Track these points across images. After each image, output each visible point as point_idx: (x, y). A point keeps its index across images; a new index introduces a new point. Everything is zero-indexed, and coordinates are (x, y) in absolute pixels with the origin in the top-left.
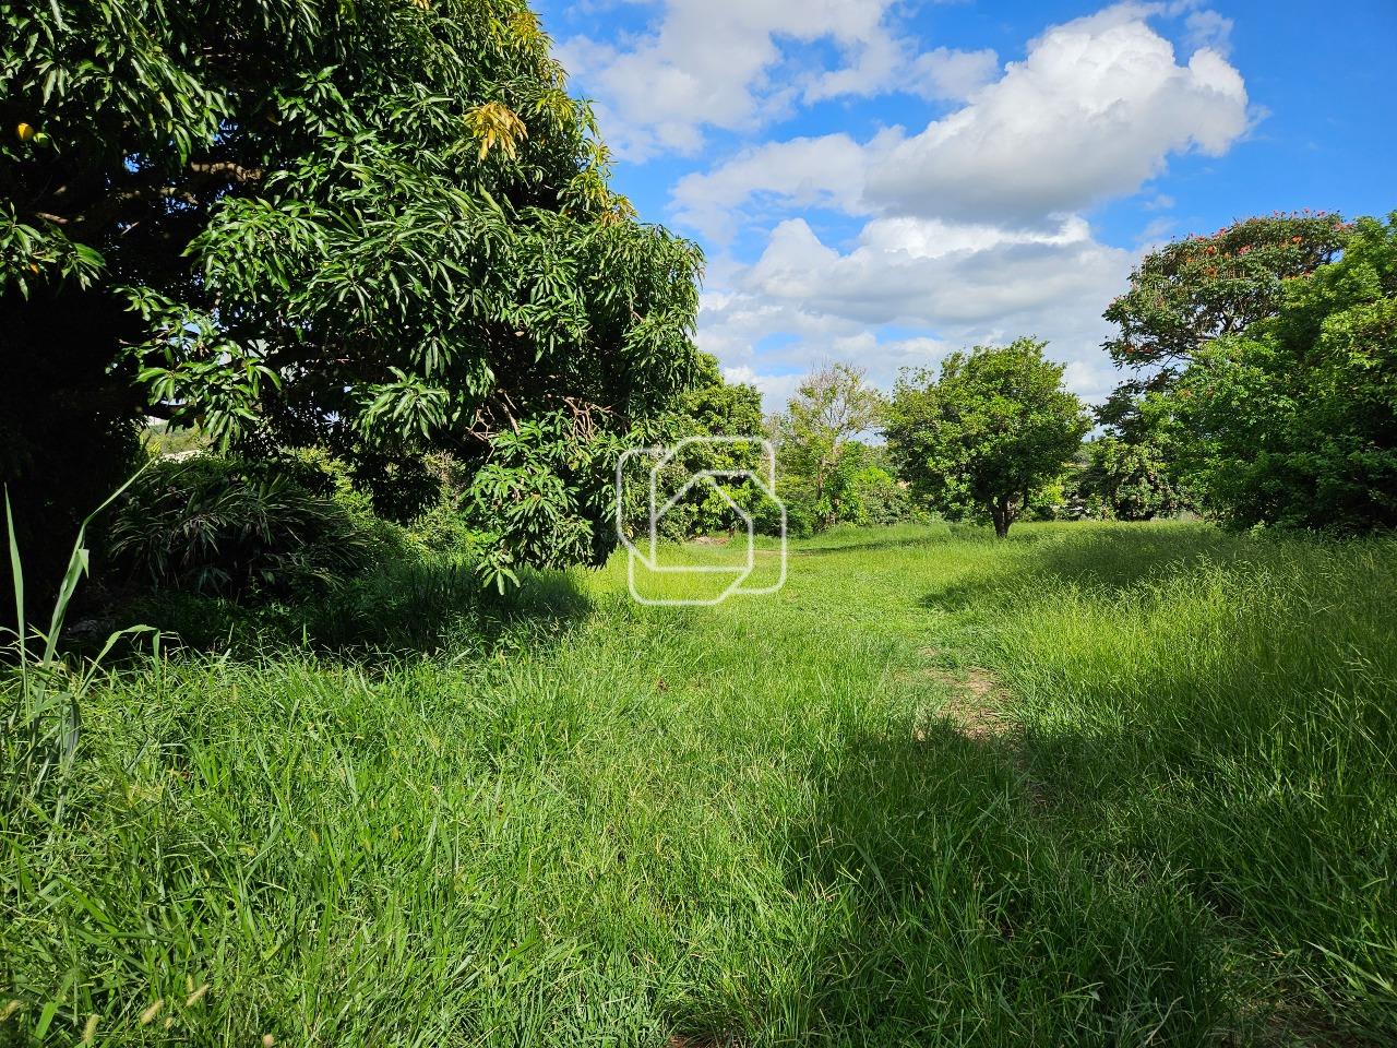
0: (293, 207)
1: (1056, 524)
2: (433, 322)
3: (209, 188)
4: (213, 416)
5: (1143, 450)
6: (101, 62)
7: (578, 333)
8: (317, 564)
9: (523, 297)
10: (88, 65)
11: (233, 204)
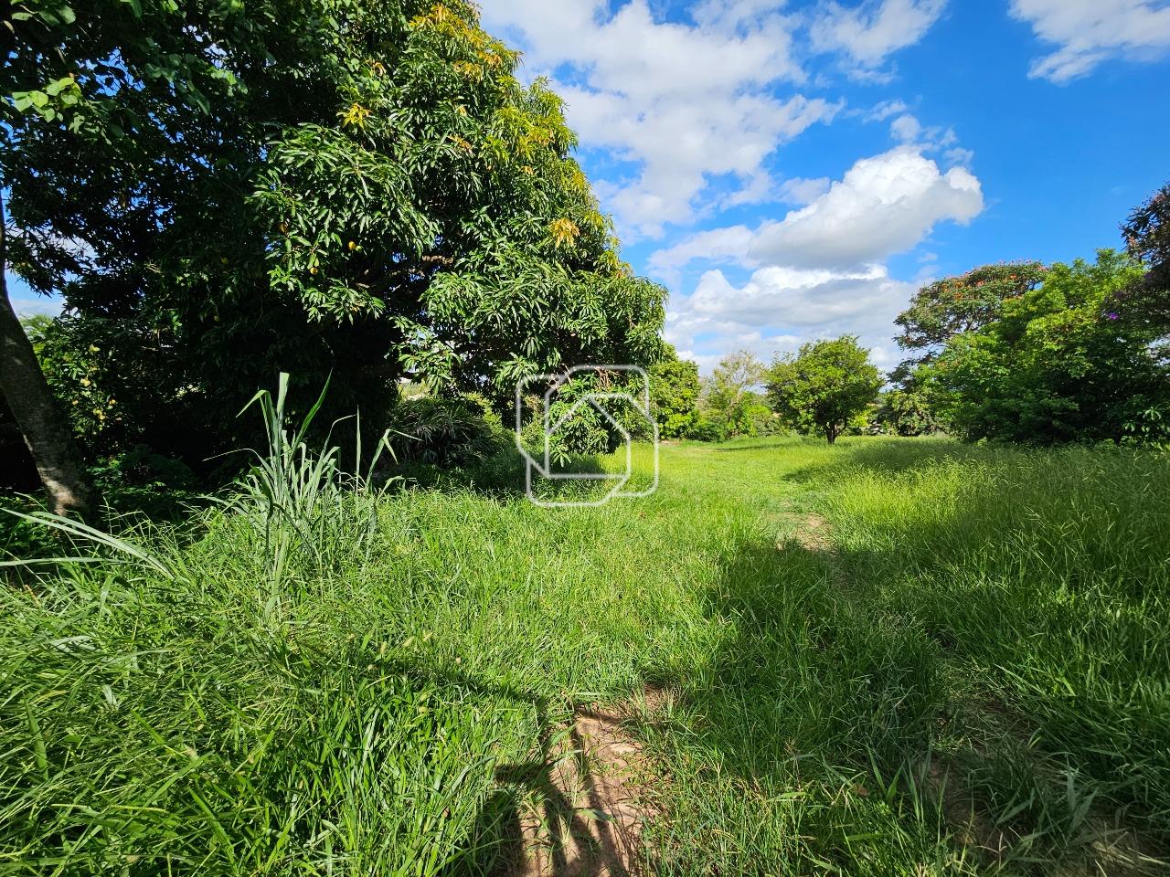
0: (467, 276)
1: (863, 437)
2: (531, 330)
3: (429, 268)
4: (431, 377)
5: (915, 397)
6: (384, 211)
7: (602, 334)
8: (476, 450)
9: (575, 316)
10: (379, 213)
11: (439, 275)
